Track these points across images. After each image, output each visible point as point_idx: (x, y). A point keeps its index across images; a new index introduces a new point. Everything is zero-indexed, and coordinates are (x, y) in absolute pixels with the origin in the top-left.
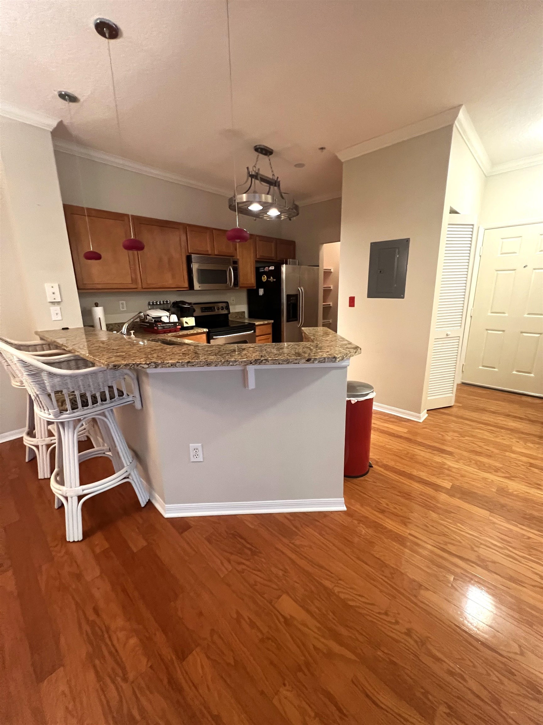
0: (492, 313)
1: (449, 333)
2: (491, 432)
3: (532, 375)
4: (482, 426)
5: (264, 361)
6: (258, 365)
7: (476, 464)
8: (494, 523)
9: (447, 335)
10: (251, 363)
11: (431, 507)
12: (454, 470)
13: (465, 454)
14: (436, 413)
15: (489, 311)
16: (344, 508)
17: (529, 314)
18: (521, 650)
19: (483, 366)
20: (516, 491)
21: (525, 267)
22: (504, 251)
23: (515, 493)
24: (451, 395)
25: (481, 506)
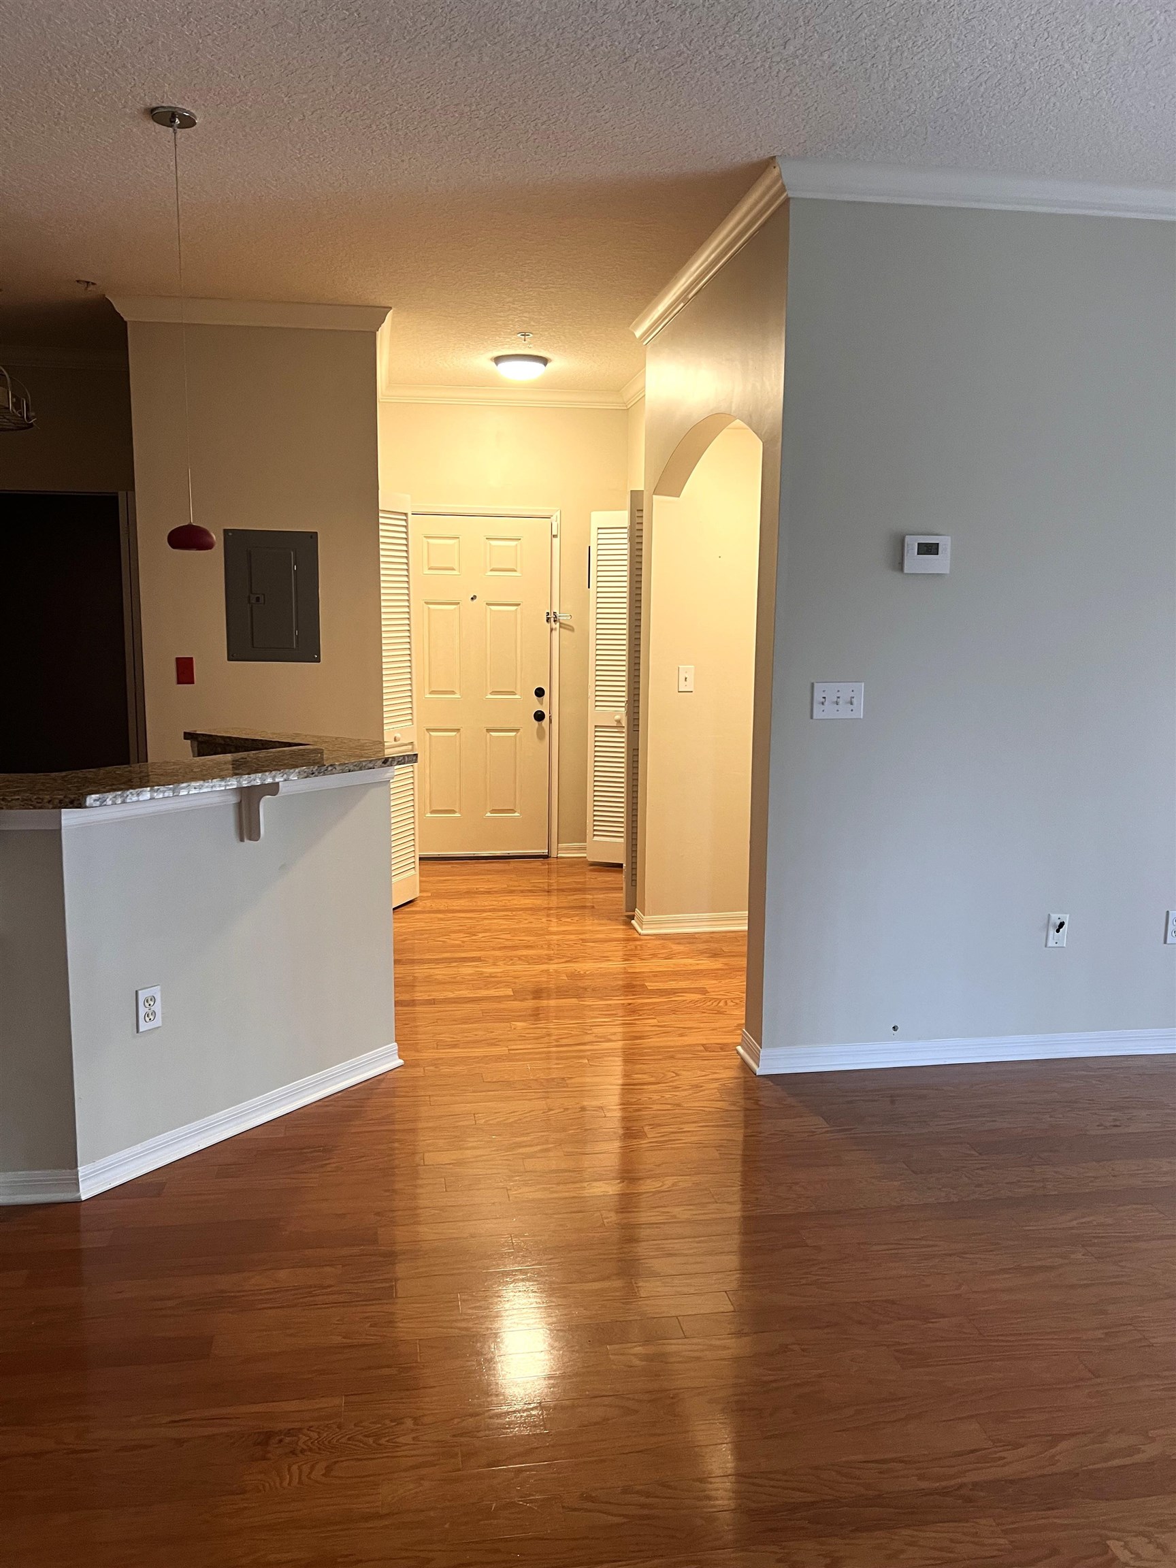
0: (432, 692)
1: (398, 735)
2: (505, 918)
3: (516, 814)
4: (489, 914)
5: (330, 768)
6: (323, 775)
7: (519, 959)
8: (590, 1006)
9: (395, 740)
10: (313, 774)
11: (510, 1018)
12: (499, 975)
13: (497, 953)
14: (401, 916)
15: (427, 690)
16: (401, 1062)
17: (494, 693)
18: (676, 1074)
19: (433, 812)
20: (588, 971)
21: (472, 599)
22: (433, 565)
23: (587, 973)
24: (412, 872)
25: (563, 997)
